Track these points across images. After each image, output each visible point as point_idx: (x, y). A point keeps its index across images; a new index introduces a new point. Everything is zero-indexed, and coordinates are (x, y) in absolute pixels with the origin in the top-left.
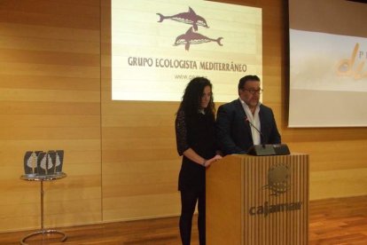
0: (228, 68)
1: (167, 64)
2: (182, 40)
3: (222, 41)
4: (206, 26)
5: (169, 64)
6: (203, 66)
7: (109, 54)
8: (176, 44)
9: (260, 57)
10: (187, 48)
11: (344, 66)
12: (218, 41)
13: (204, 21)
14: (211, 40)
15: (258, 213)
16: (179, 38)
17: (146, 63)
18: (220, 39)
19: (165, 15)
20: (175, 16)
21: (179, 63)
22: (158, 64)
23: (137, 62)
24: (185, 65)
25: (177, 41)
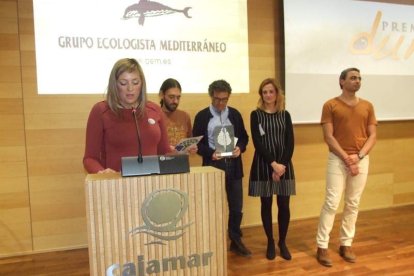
0: (199, 47)
1: (113, 44)
2: (135, 12)
3: (190, 12)
5: (116, 44)
6: (164, 45)
7: (31, 33)
8: (125, 17)
9: (244, 32)
10: (141, 21)
11: (361, 41)
12: (185, 11)
14: (174, 10)
16: (130, 9)
17: (84, 45)
18: (187, 9)
21: (130, 43)
22: (101, 45)
23: (71, 42)
24: (139, 45)
25: (126, 13)
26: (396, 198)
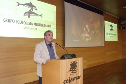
0: (44, 26)
1: (21, 22)
4: (36, 10)
5: (21, 23)
6: (35, 24)
8: (24, 15)
9: (55, 23)
10: (29, 17)
13: (36, 8)
14: (38, 15)
15: (67, 82)
16: (26, 13)
17: (12, 22)
19: (20, 3)
20: (24, 4)
21: (26, 23)
22: (17, 22)
23: (8, 21)
24: (28, 23)
26: (88, 66)
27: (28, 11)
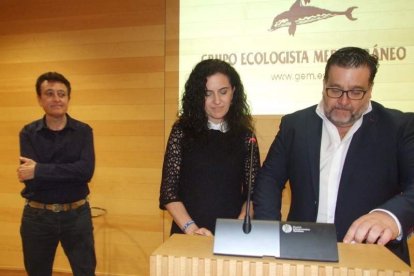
1: (259, 59)
2: (284, 21)
3: (354, 14)
6: (319, 57)
7: (176, 53)
8: (273, 28)
10: (292, 31)
14: (334, 13)
16: (279, 18)
18: (351, 10)
21: (278, 57)
22: (245, 61)
24: (288, 58)
25: (274, 23)
27: (288, 9)
